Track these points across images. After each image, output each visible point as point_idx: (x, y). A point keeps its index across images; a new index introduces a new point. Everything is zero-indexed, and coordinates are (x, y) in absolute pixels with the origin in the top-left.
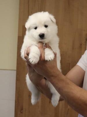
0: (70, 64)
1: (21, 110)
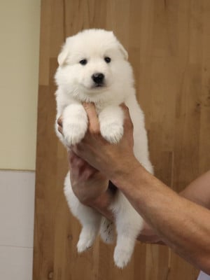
0: (171, 153)
1: (49, 273)
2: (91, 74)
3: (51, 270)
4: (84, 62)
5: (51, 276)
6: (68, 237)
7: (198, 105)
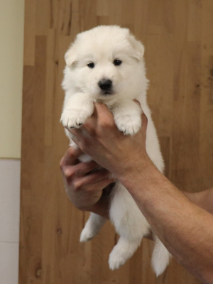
0: (168, 139)
1: (36, 271)
2: (97, 81)
3: (39, 267)
4: (91, 65)
5: (38, 274)
6: (58, 230)
7: (198, 86)
